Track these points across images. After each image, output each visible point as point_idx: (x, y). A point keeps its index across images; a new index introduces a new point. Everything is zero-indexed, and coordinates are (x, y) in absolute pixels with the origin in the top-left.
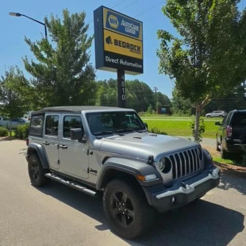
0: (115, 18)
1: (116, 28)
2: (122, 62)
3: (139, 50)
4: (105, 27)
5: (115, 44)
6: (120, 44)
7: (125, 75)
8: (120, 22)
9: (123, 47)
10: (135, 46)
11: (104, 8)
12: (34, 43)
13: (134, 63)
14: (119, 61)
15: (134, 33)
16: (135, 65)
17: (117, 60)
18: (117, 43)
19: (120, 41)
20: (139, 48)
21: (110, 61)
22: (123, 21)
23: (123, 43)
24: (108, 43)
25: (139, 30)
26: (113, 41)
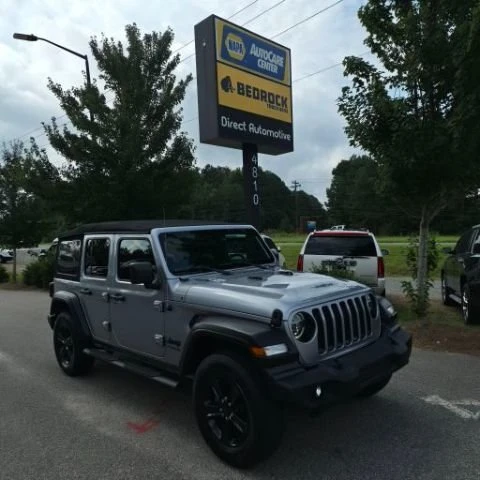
0: (238, 40)
1: (241, 59)
2: (252, 128)
3: (286, 103)
4: (219, 58)
5: (239, 93)
6: (248, 91)
7: (259, 154)
8: (248, 49)
9: (254, 97)
10: (278, 96)
11: (217, 20)
12: (69, 92)
13: (275, 130)
14: (247, 127)
15: (275, 70)
16: (277, 134)
17: (244, 125)
18: (243, 90)
19: (248, 87)
20: (284, 102)
21: (230, 126)
22: (254, 46)
23: (255, 89)
24: (227, 91)
25: (284, 64)
26: (235, 86)
